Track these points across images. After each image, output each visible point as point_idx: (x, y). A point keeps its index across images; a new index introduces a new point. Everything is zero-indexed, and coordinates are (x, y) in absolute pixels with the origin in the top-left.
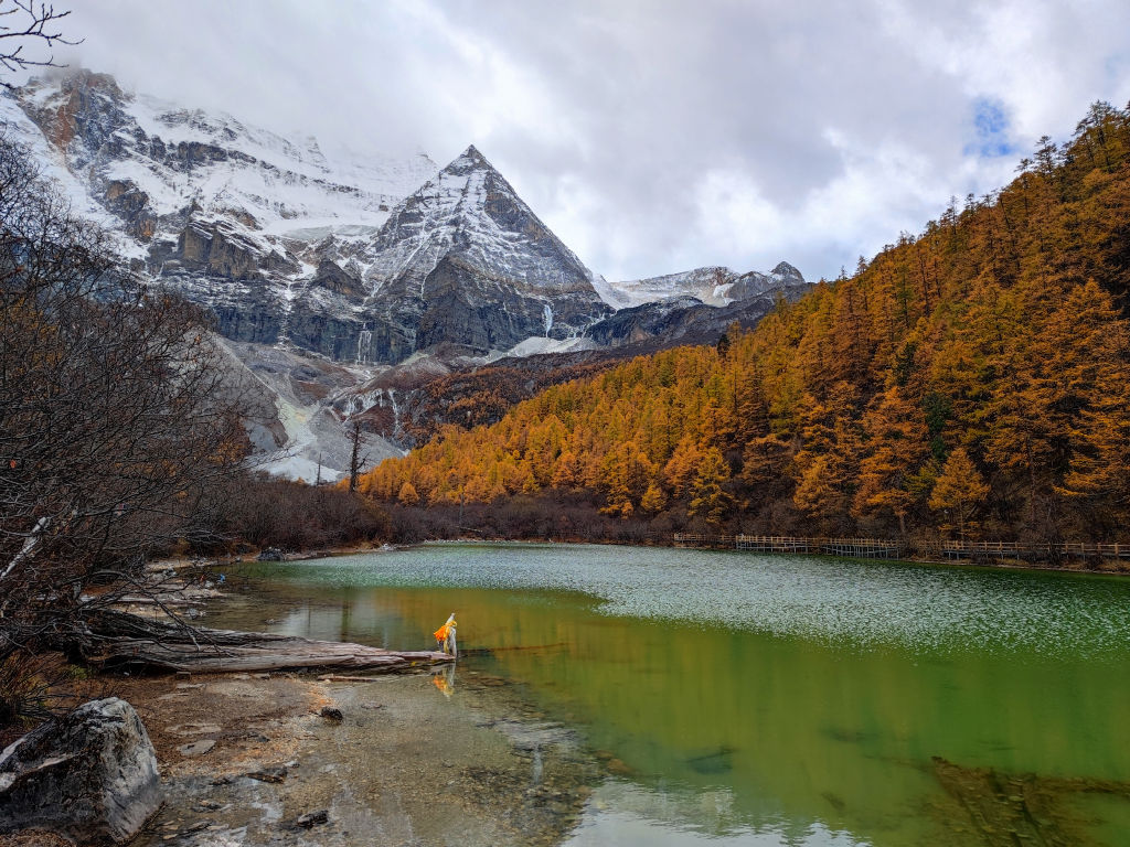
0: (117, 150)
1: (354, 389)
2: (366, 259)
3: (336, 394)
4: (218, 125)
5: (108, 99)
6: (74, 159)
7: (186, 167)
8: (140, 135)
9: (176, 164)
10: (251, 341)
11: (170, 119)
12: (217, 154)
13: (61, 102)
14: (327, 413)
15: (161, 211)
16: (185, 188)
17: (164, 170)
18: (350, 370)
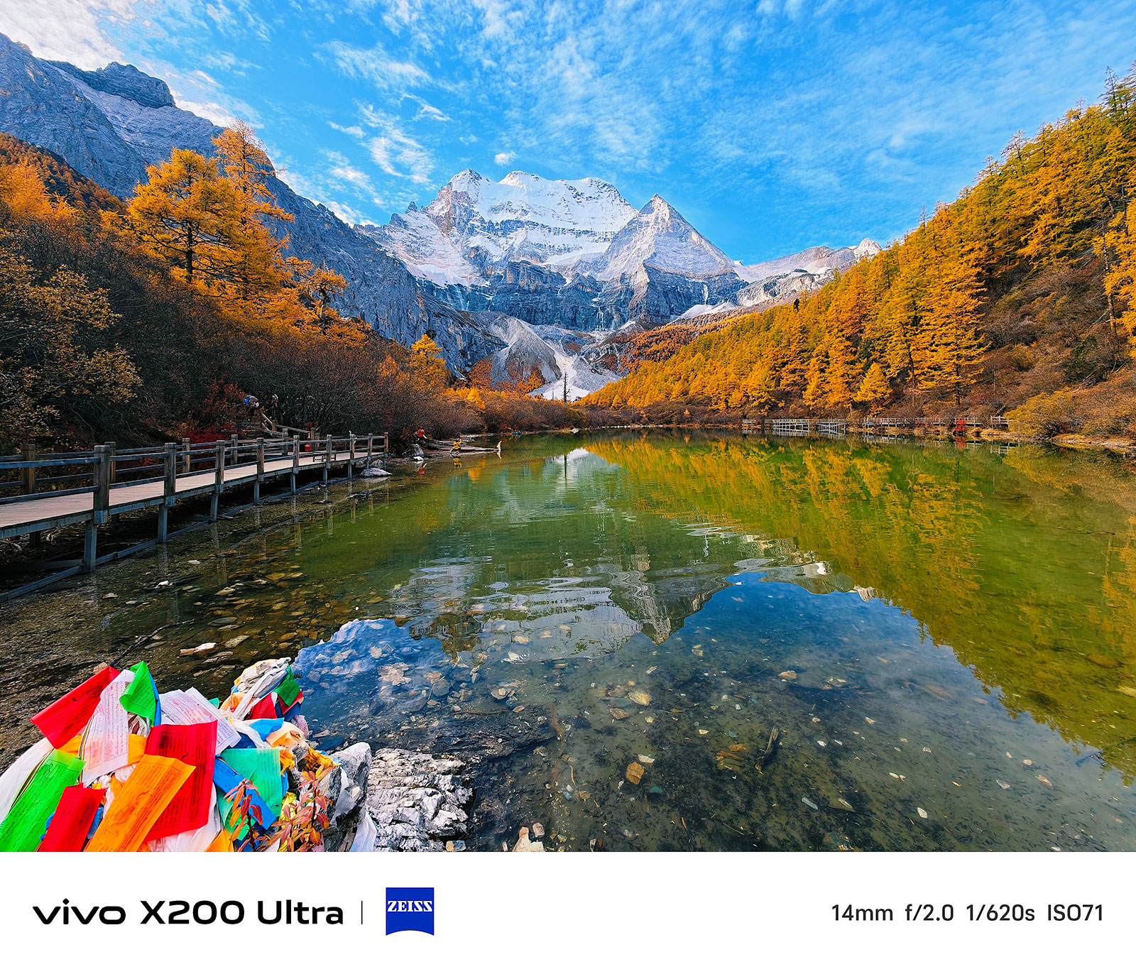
0: (472, 231)
1: (595, 345)
2: (598, 271)
3: (585, 348)
4: (518, 208)
5: (466, 205)
6: (454, 239)
7: (504, 234)
8: (482, 221)
9: (500, 233)
10: (542, 324)
11: (495, 210)
12: (519, 224)
13: (446, 211)
14: (581, 359)
15: (495, 260)
16: (505, 245)
17: (494, 238)
18: (592, 335)
